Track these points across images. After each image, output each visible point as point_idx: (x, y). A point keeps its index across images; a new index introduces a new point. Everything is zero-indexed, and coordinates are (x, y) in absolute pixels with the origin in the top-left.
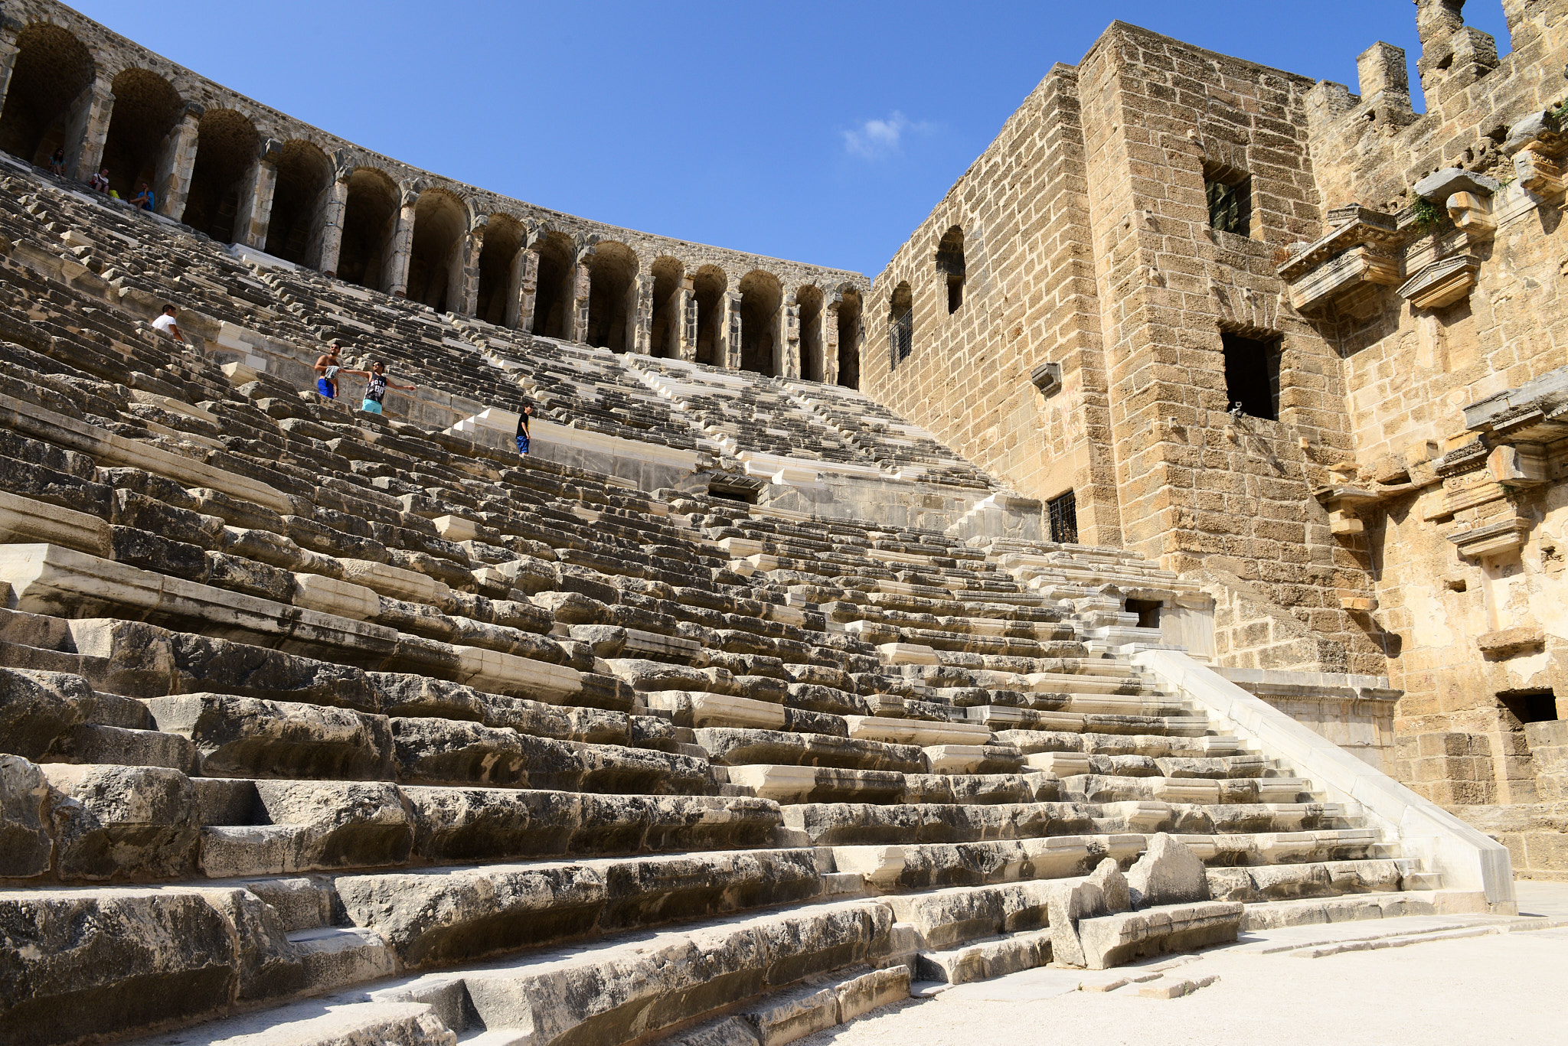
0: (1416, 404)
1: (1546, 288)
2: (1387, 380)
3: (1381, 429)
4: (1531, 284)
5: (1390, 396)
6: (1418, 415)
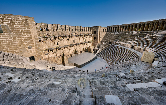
4: (49, 43)
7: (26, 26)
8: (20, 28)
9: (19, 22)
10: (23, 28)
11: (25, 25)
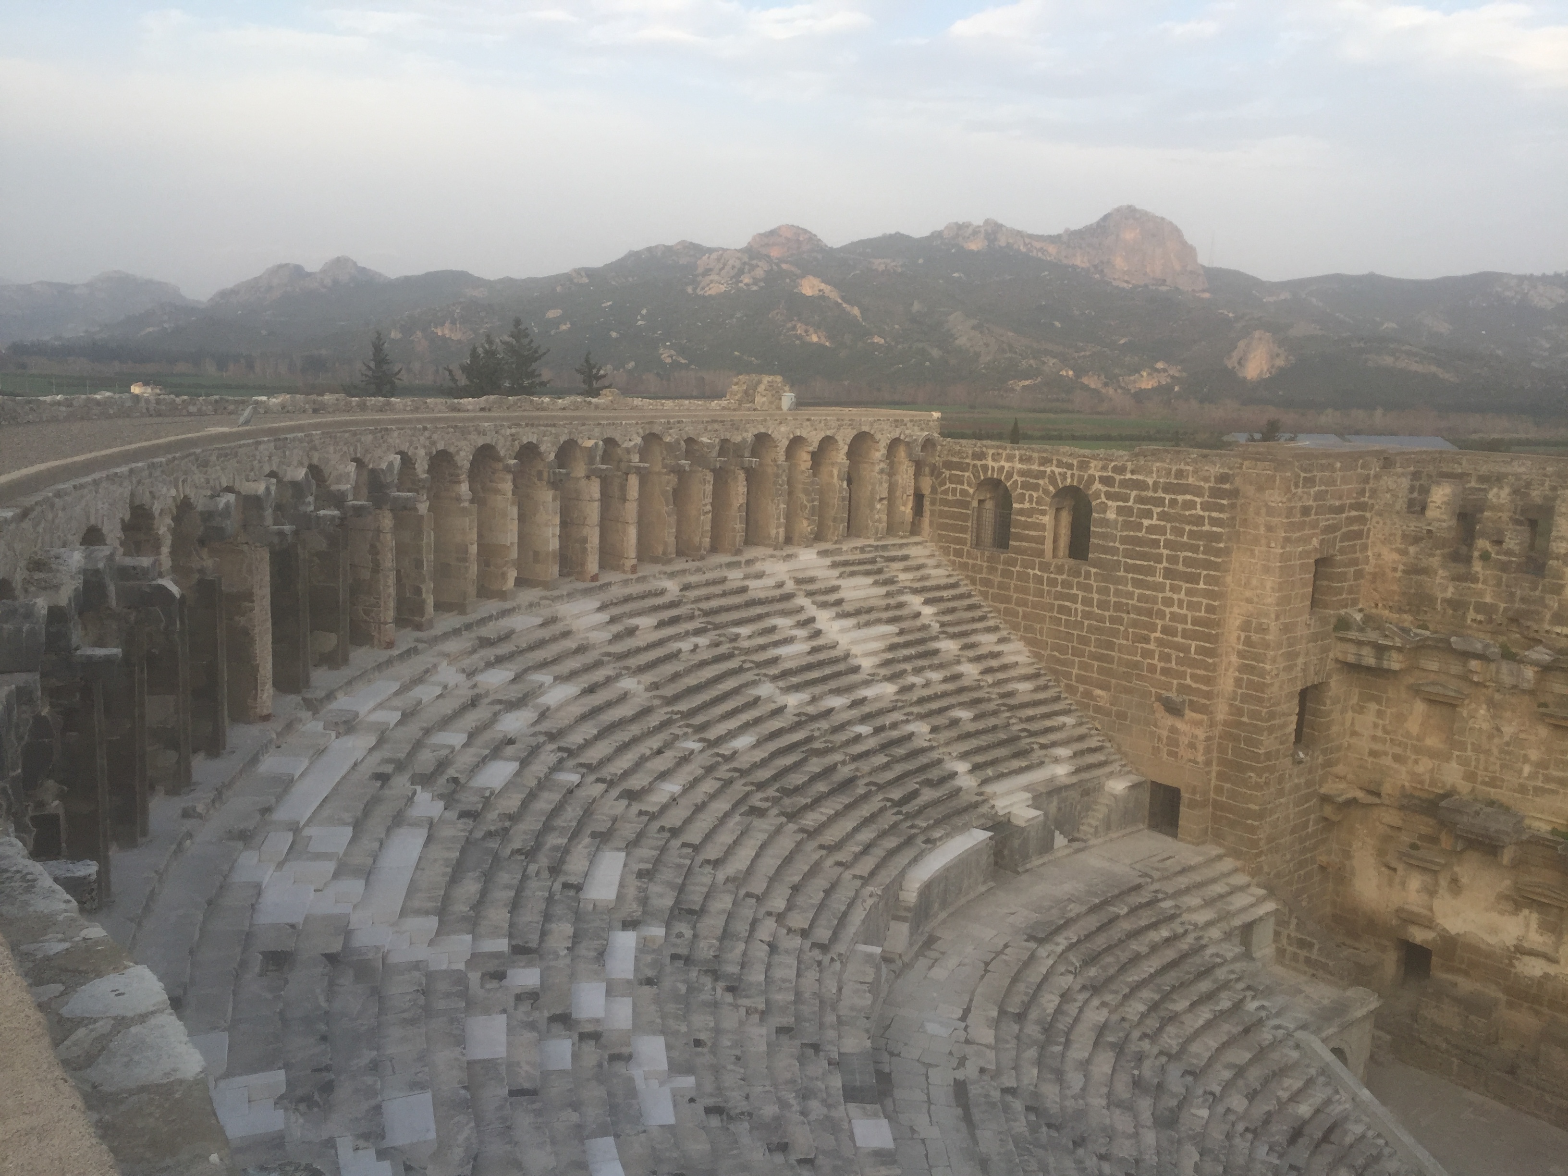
0: (1398, 750)
1: (1506, 738)
2: (1381, 722)
3: (1367, 750)
4: (1498, 730)
5: (1379, 733)
6: (1397, 758)
7: (1206, 528)
8: (1168, 544)
9: (1173, 502)
10: (1184, 547)
11: (1199, 521)
